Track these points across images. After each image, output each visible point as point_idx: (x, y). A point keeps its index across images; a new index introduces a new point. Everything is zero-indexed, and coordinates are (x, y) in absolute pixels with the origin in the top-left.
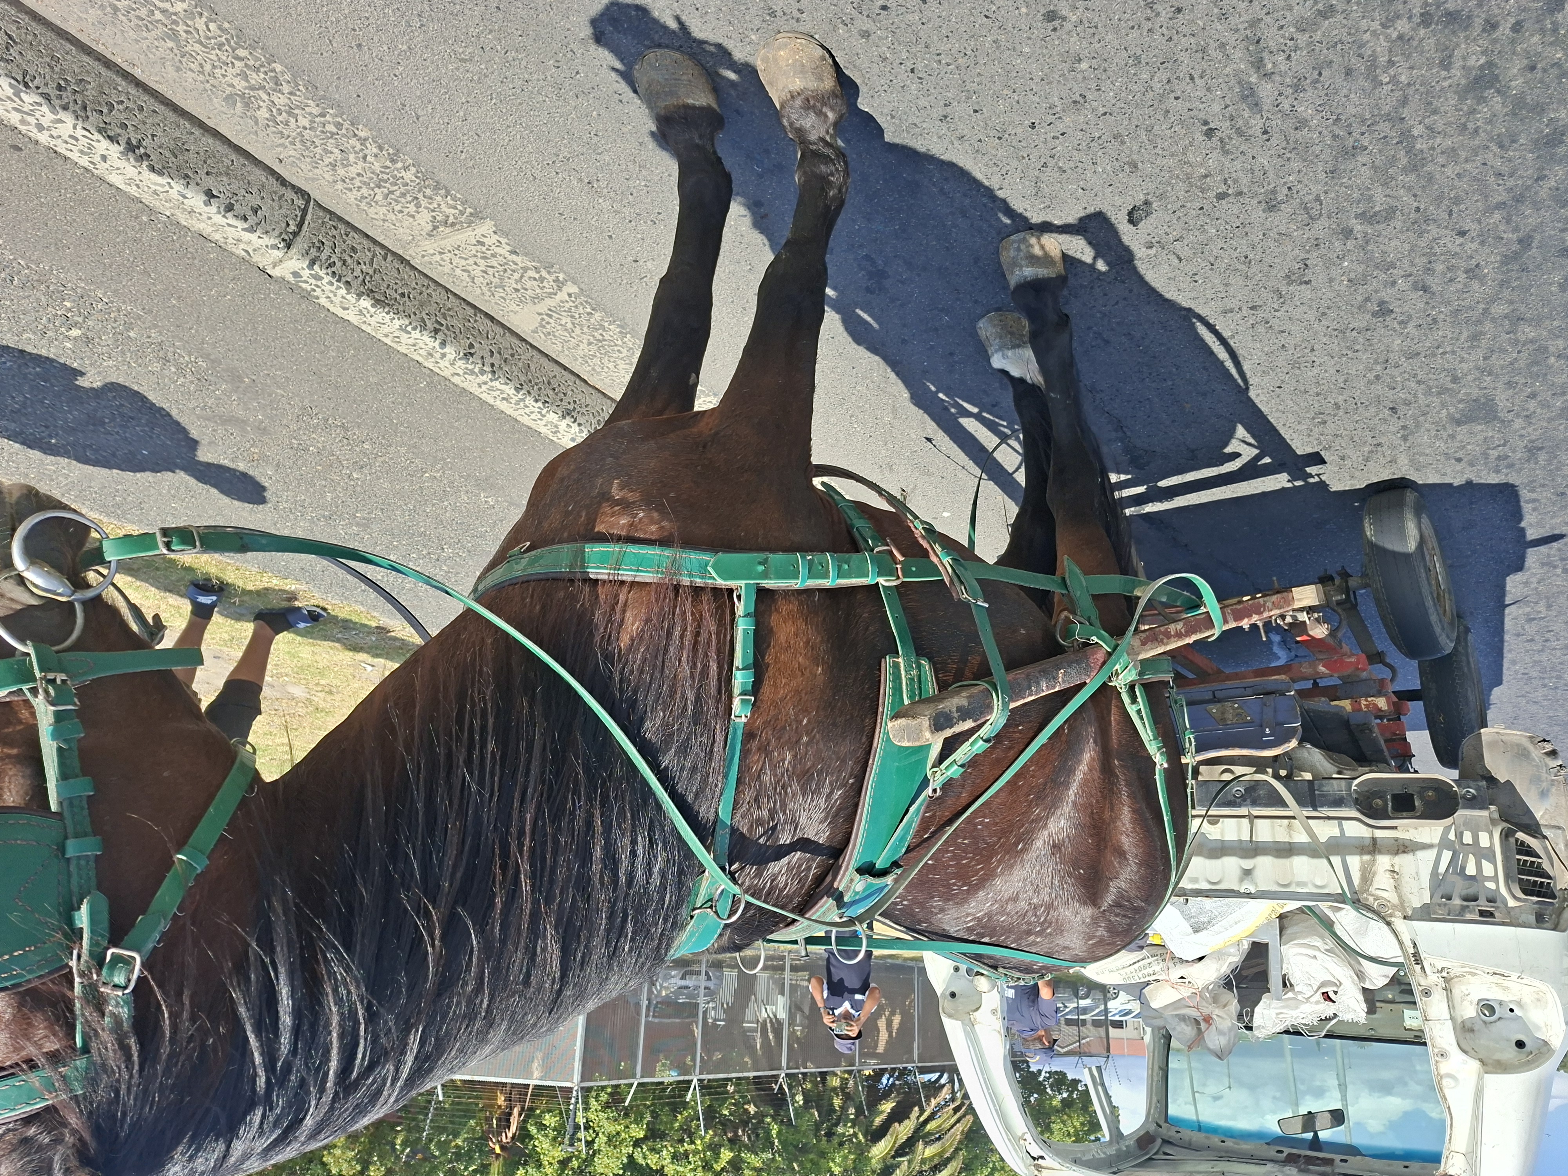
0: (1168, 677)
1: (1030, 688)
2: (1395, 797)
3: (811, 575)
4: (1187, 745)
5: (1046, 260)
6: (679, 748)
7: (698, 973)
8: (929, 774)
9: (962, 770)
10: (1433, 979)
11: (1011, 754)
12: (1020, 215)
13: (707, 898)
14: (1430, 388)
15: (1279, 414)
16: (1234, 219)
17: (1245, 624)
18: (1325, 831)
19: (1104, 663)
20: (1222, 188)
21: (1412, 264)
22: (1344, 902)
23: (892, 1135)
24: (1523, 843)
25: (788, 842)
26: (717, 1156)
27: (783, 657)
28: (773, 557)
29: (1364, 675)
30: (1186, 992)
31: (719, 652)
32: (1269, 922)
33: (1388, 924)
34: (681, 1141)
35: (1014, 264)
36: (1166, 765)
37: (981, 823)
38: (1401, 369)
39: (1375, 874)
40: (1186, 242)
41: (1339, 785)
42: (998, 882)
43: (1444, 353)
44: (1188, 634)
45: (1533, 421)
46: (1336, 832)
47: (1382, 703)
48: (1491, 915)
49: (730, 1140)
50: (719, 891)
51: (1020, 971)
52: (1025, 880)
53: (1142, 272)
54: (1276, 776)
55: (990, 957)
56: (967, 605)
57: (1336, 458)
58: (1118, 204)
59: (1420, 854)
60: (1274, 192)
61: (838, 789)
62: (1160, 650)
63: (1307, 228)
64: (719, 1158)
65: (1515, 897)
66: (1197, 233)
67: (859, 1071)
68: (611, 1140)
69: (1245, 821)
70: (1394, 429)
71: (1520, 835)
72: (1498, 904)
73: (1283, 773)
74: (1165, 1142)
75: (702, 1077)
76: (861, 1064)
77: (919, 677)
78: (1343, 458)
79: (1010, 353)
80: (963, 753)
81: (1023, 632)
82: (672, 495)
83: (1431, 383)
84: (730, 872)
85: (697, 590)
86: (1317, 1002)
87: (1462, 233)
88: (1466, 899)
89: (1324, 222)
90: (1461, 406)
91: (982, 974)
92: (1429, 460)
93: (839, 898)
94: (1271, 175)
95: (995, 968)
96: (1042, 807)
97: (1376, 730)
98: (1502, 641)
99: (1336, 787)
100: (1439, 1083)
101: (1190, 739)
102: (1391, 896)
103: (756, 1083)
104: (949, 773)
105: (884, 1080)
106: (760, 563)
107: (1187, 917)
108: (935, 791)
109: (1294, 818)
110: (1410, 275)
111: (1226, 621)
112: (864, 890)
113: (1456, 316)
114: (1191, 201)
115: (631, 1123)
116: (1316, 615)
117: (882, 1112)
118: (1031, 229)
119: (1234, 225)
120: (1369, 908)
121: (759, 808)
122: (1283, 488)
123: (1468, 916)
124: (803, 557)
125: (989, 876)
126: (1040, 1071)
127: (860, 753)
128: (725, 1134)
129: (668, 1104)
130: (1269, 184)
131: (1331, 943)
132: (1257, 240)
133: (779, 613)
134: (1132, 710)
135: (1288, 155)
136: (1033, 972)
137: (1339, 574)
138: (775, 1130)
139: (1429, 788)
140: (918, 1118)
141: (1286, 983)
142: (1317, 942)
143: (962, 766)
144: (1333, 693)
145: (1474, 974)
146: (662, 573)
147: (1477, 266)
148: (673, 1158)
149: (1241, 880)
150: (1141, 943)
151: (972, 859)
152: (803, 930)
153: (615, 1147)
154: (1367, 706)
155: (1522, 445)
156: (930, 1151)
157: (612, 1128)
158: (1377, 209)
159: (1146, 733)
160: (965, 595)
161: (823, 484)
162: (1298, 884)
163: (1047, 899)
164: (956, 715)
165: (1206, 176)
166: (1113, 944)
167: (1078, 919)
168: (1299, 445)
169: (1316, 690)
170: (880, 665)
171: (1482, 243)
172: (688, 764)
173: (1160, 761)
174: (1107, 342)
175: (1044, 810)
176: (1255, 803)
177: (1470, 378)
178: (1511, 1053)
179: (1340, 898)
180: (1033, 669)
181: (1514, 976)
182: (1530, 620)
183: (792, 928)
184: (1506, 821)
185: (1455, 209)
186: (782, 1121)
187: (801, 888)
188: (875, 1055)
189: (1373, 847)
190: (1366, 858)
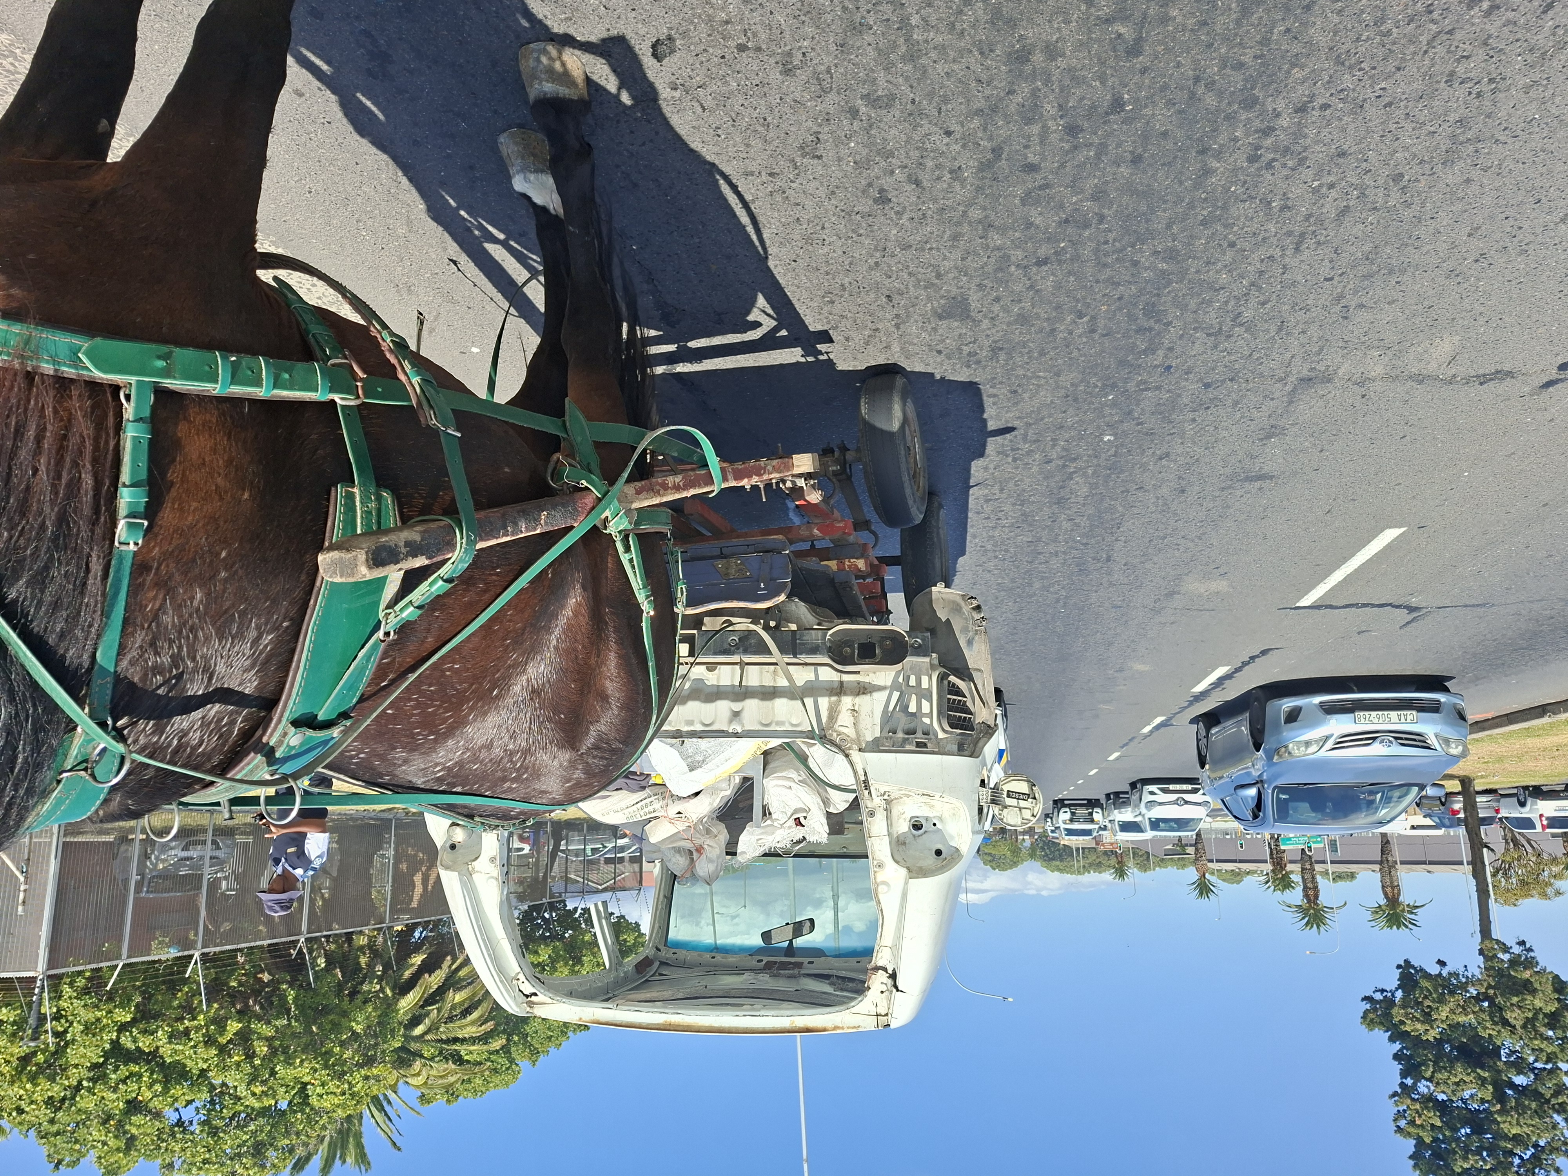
0: (666, 529)
1: (505, 527)
2: (861, 646)
3: (235, 379)
4: (679, 595)
5: (565, 77)
6: (33, 577)
7: (204, 843)
8: (381, 615)
9: (419, 612)
10: (877, 802)
11: (487, 596)
12: (540, 22)
13: (80, 759)
14: (919, 281)
15: (794, 288)
16: (753, 76)
17: (746, 483)
18: (802, 676)
19: (593, 508)
20: (742, 40)
21: (908, 157)
22: (813, 738)
23: (421, 987)
24: (954, 684)
25: (200, 692)
26: (222, 1029)
27: (194, 476)
28: (177, 351)
29: (851, 539)
30: (681, 826)
31: (95, 461)
32: (755, 758)
33: (847, 756)
34: (181, 1019)
35: (534, 77)
36: (652, 613)
37: (449, 669)
38: (896, 259)
39: (839, 712)
40: (709, 91)
41: (817, 635)
42: (469, 729)
43: (931, 249)
44: (686, 488)
45: (997, 323)
46: (812, 677)
47: (861, 564)
48: (925, 745)
49: (239, 1012)
50: (97, 751)
51: (498, 818)
52: (500, 727)
53: (668, 115)
54: (766, 628)
55: (464, 807)
56: (435, 432)
57: (841, 338)
58: (642, 32)
59: (876, 695)
60: (789, 54)
61: (268, 633)
62: (656, 501)
63: (820, 100)
64: (225, 1030)
65: (944, 730)
66: (719, 84)
67: (390, 928)
68: (88, 1029)
69: (738, 667)
70: (890, 317)
71: (952, 678)
72: (931, 736)
73: (772, 624)
74: (663, 963)
75: (206, 950)
76: (392, 920)
77: (379, 511)
78: (847, 339)
79: (532, 177)
80: (422, 593)
81: (507, 470)
82: (31, 257)
83: (920, 276)
84: (114, 728)
85: (62, 383)
86: (790, 827)
87: (948, 133)
88: (907, 733)
89: (832, 97)
90: (942, 302)
91: (458, 825)
92: (917, 349)
93: (269, 754)
94: (787, 35)
95: (471, 817)
96: (520, 651)
97: (856, 588)
98: (966, 517)
99: (814, 637)
100: (876, 890)
101: (681, 591)
102: (850, 732)
103: (269, 951)
104: (405, 614)
105: (417, 934)
106: (159, 357)
107: (685, 757)
108: (387, 634)
109: (776, 664)
110: (906, 167)
111: (725, 479)
112: (301, 745)
113: (941, 215)
114: (713, 47)
115: (115, 1007)
116: (812, 482)
117: (413, 965)
118: (552, 40)
119: (754, 83)
120: (833, 743)
121: (157, 653)
122: (798, 362)
123: (908, 747)
124: (225, 358)
125: (460, 723)
126: (576, 909)
127: (297, 593)
128: (234, 1006)
129: (164, 983)
130: (785, 45)
131: (804, 775)
132: (774, 103)
133: (190, 422)
134: (625, 558)
135: (803, 18)
136: (512, 818)
137: (839, 448)
138: (291, 995)
139: (887, 638)
140: (450, 967)
141: (766, 812)
142: (793, 774)
143: (419, 607)
144: (825, 554)
145: (908, 796)
146: (9, 354)
147: (959, 168)
148: (170, 1037)
149: (730, 722)
150: (643, 783)
151: (440, 706)
152: (227, 790)
153: (94, 1035)
154: (849, 566)
155: (987, 344)
156: (459, 997)
157: (90, 1016)
158: (880, 93)
159: (636, 582)
160: (434, 421)
161: (275, 278)
162: (778, 723)
163: (524, 744)
164: (404, 550)
165: (727, 22)
166: (590, 785)
167: (555, 763)
168: (811, 321)
169: (813, 551)
170: (329, 494)
171: (964, 146)
172: (47, 598)
173: (648, 610)
174: (635, 185)
175: (523, 655)
176: (746, 651)
177: (951, 275)
178: (931, 860)
179: (810, 735)
180: (510, 509)
181: (937, 797)
182: (988, 501)
183: (212, 790)
184: (943, 667)
185: (944, 108)
186: (301, 986)
187: (224, 745)
188: (407, 911)
189: (840, 690)
190: (834, 699)
